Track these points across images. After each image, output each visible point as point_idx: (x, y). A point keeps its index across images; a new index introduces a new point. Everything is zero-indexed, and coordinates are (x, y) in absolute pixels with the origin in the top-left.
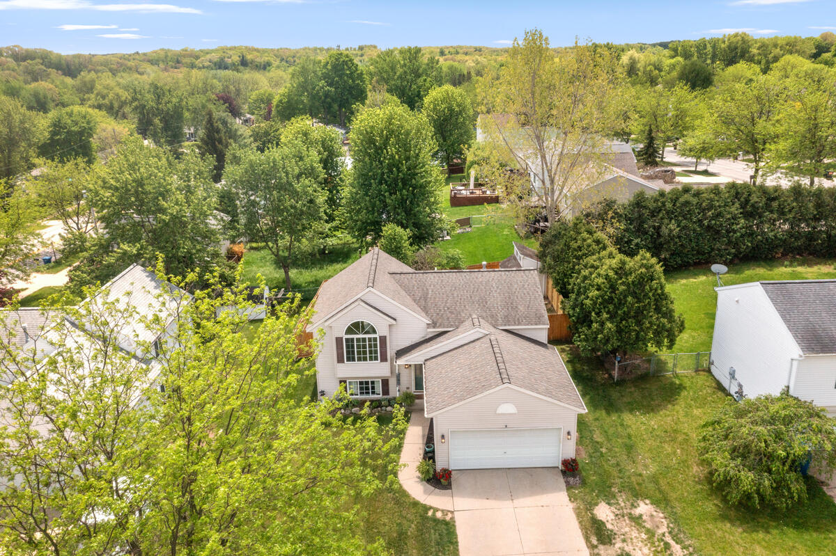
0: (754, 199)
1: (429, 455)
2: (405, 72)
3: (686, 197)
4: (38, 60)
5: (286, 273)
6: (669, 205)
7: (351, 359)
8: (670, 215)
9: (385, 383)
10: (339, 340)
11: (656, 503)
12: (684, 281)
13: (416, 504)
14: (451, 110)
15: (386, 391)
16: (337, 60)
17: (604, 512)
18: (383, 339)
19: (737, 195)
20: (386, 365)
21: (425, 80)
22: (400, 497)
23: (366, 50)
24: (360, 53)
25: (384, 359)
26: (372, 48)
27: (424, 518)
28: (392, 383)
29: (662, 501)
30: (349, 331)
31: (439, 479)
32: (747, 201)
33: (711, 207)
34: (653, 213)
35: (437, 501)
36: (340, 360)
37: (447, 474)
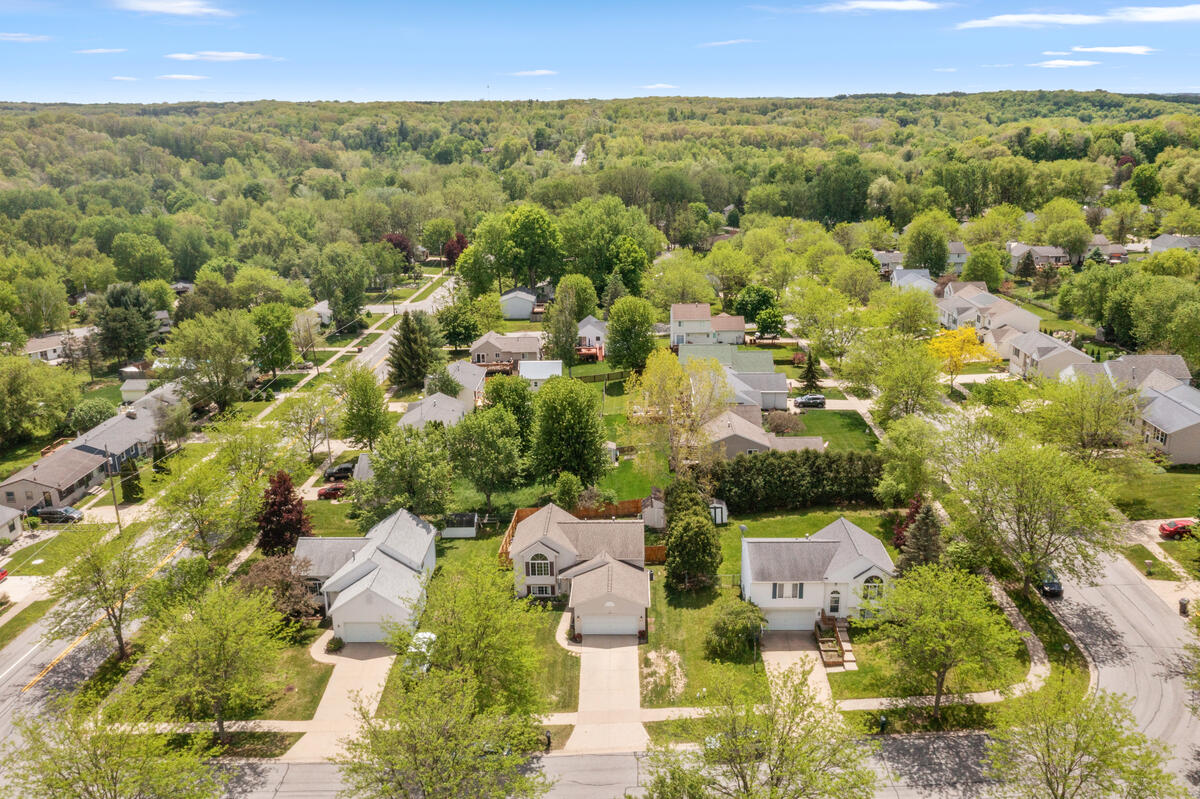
0: (819, 462)
1: (572, 627)
2: (602, 230)
3: (771, 460)
4: (140, 135)
5: (488, 497)
6: (759, 465)
7: (534, 574)
8: (759, 472)
9: (553, 588)
10: (527, 564)
11: (678, 652)
12: (765, 520)
13: (563, 649)
14: (633, 321)
15: (553, 592)
16: (527, 217)
17: (652, 655)
18: (552, 564)
19: (808, 459)
20: (553, 578)
21: (625, 239)
22: (556, 647)
23: (568, 108)
24: (558, 112)
25: (552, 574)
26: (576, 106)
27: (566, 655)
28: (557, 588)
29: (682, 651)
30: (533, 559)
31: (575, 638)
32: (814, 463)
33: (787, 467)
34: (748, 470)
35: (575, 649)
36: (528, 574)
37: (580, 636)
